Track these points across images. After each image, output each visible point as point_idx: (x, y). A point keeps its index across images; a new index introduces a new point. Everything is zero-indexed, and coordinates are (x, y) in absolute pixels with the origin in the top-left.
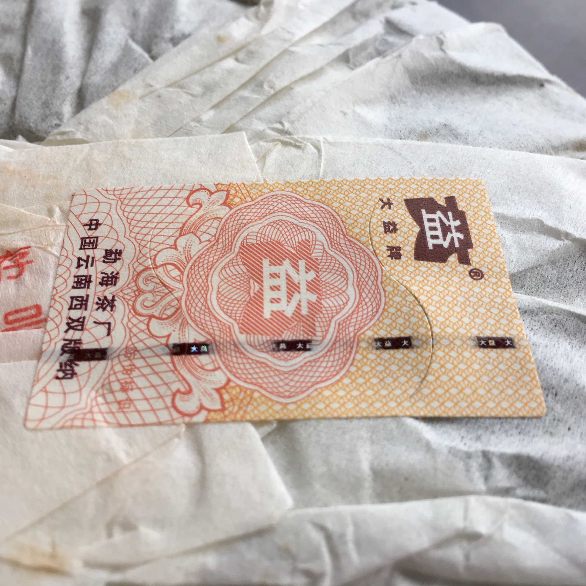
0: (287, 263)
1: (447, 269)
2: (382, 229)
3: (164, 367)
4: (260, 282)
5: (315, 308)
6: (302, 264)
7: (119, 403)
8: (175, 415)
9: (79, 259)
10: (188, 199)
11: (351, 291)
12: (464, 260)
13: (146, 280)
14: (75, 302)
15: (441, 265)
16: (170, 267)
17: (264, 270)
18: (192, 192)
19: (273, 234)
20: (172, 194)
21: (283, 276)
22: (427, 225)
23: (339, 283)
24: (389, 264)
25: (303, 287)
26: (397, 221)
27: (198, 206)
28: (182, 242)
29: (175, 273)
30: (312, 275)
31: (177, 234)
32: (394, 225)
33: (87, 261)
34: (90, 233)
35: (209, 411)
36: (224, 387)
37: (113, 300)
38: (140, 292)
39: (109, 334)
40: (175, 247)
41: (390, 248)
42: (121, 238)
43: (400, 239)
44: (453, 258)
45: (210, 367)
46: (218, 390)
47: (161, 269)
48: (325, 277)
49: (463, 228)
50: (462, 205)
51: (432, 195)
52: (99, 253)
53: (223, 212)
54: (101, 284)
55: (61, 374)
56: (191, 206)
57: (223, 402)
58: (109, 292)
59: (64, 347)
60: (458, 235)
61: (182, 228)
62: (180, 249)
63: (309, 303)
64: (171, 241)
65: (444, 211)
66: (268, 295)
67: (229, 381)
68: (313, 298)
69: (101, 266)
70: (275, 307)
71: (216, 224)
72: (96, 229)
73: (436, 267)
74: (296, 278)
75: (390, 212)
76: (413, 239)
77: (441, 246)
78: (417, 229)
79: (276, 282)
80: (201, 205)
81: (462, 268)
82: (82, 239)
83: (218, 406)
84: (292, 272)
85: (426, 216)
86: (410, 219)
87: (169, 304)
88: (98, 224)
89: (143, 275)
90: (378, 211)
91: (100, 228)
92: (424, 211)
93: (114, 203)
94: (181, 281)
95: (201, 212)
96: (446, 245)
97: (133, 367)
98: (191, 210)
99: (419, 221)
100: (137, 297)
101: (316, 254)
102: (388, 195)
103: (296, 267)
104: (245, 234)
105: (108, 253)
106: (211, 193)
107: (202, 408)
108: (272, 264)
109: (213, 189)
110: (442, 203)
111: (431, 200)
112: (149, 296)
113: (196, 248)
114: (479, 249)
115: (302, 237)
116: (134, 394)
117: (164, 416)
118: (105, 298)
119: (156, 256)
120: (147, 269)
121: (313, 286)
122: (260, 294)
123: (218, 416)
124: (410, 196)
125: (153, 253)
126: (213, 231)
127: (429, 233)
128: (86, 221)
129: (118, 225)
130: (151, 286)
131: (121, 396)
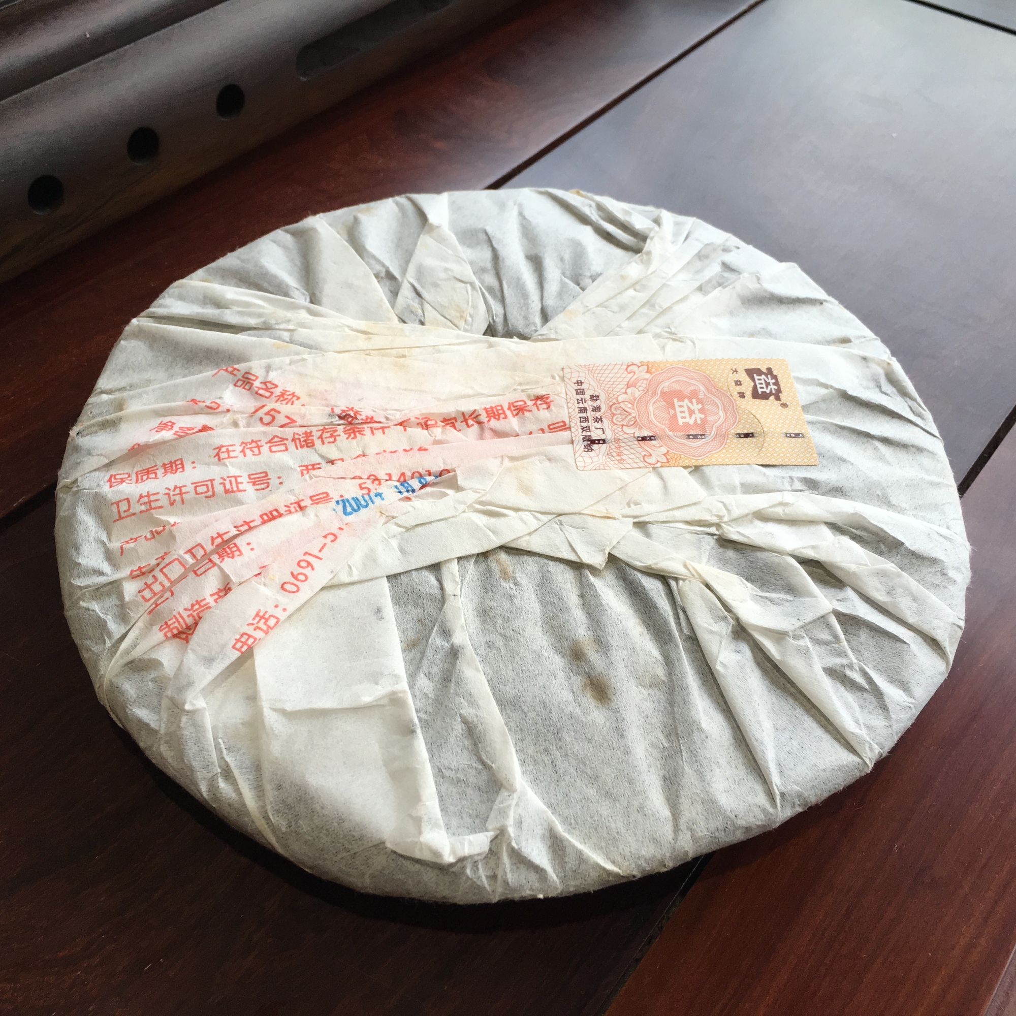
0: (686, 400)
1: (769, 403)
2: (734, 384)
3: (635, 446)
4: (674, 409)
5: (704, 421)
6: (694, 401)
7: (618, 460)
8: (646, 464)
9: (578, 400)
10: (626, 369)
11: (721, 413)
12: (778, 398)
13: (616, 409)
14: (582, 420)
15: (766, 401)
16: (626, 403)
17: (675, 404)
18: (628, 366)
19: (677, 387)
20: (617, 367)
21: (686, 407)
22: (757, 382)
23: (715, 409)
24: (740, 401)
25: (697, 412)
26: (741, 380)
27: (633, 373)
28: (629, 391)
29: (630, 405)
30: (700, 406)
31: (626, 387)
32: (740, 381)
33: (582, 400)
34: (579, 387)
35: (662, 462)
36: (667, 453)
37: (601, 418)
38: (613, 415)
39: (604, 433)
40: (626, 393)
41: (739, 393)
42: (596, 389)
43: (744, 389)
44: (772, 398)
45: (658, 445)
46: (664, 455)
47: (622, 404)
48: (707, 407)
49: (777, 383)
50: (775, 372)
51: (759, 367)
52: (587, 397)
53: (648, 376)
54: (593, 411)
55: (586, 450)
56: (629, 373)
57: (667, 459)
58: (598, 414)
59: (583, 438)
60: (774, 387)
61: (628, 384)
62: (629, 394)
63: (701, 418)
64: (623, 391)
65: (766, 375)
66: (679, 415)
67: (668, 451)
68: (703, 416)
69: (590, 403)
70: (684, 420)
71: (645, 382)
72: (581, 385)
73: (763, 402)
74: (692, 408)
75: (737, 375)
76: (751, 389)
77: (765, 392)
78: (752, 384)
79: (682, 409)
80: (634, 373)
81: (777, 403)
82: (576, 390)
83: (666, 461)
84: (690, 405)
85: (756, 377)
86: (748, 379)
87: (630, 419)
88: (582, 383)
89: (614, 406)
90: (731, 375)
91: (583, 385)
92: (755, 375)
93: (587, 372)
94: (634, 409)
95: (635, 377)
96: (768, 391)
97: (620, 447)
98: (631, 375)
99: (753, 380)
100: (613, 417)
101: (701, 396)
102: (735, 367)
103: (691, 402)
104: (661, 387)
105: (592, 397)
106: (639, 367)
107: (658, 461)
108: (679, 400)
109: (640, 365)
110: (765, 371)
111: (759, 369)
112: (619, 416)
113: (637, 394)
114: (785, 394)
115: (692, 388)
116: (624, 457)
117: (641, 465)
118: (597, 417)
119: (617, 397)
120: (614, 404)
121: (701, 411)
122: (675, 416)
123: (667, 464)
124: (747, 367)
125: (616, 396)
126: (645, 386)
127: (758, 386)
128: (575, 381)
129: (592, 383)
130: (619, 412)
131: (618, 458)
